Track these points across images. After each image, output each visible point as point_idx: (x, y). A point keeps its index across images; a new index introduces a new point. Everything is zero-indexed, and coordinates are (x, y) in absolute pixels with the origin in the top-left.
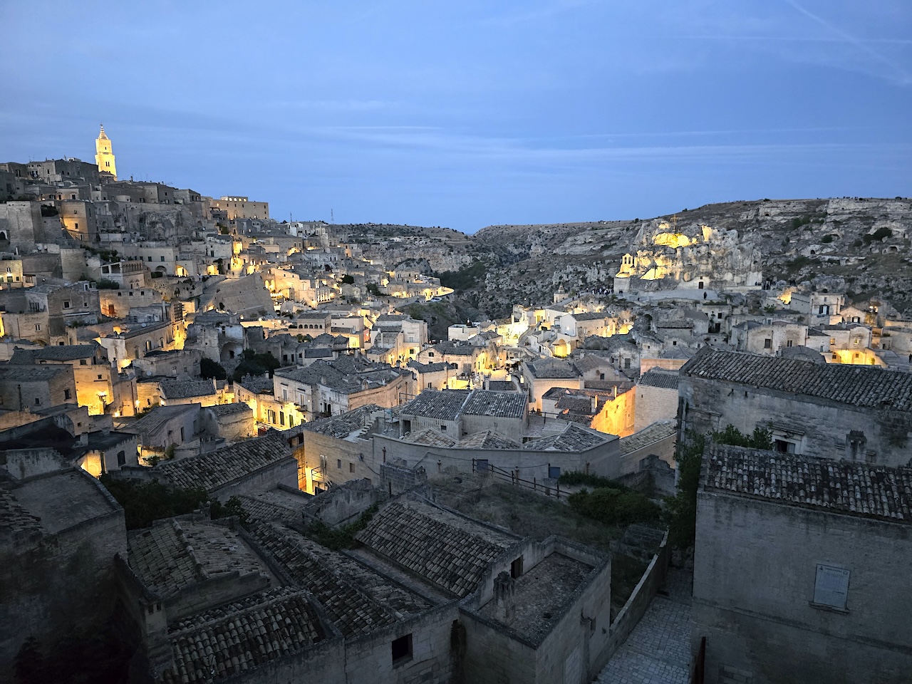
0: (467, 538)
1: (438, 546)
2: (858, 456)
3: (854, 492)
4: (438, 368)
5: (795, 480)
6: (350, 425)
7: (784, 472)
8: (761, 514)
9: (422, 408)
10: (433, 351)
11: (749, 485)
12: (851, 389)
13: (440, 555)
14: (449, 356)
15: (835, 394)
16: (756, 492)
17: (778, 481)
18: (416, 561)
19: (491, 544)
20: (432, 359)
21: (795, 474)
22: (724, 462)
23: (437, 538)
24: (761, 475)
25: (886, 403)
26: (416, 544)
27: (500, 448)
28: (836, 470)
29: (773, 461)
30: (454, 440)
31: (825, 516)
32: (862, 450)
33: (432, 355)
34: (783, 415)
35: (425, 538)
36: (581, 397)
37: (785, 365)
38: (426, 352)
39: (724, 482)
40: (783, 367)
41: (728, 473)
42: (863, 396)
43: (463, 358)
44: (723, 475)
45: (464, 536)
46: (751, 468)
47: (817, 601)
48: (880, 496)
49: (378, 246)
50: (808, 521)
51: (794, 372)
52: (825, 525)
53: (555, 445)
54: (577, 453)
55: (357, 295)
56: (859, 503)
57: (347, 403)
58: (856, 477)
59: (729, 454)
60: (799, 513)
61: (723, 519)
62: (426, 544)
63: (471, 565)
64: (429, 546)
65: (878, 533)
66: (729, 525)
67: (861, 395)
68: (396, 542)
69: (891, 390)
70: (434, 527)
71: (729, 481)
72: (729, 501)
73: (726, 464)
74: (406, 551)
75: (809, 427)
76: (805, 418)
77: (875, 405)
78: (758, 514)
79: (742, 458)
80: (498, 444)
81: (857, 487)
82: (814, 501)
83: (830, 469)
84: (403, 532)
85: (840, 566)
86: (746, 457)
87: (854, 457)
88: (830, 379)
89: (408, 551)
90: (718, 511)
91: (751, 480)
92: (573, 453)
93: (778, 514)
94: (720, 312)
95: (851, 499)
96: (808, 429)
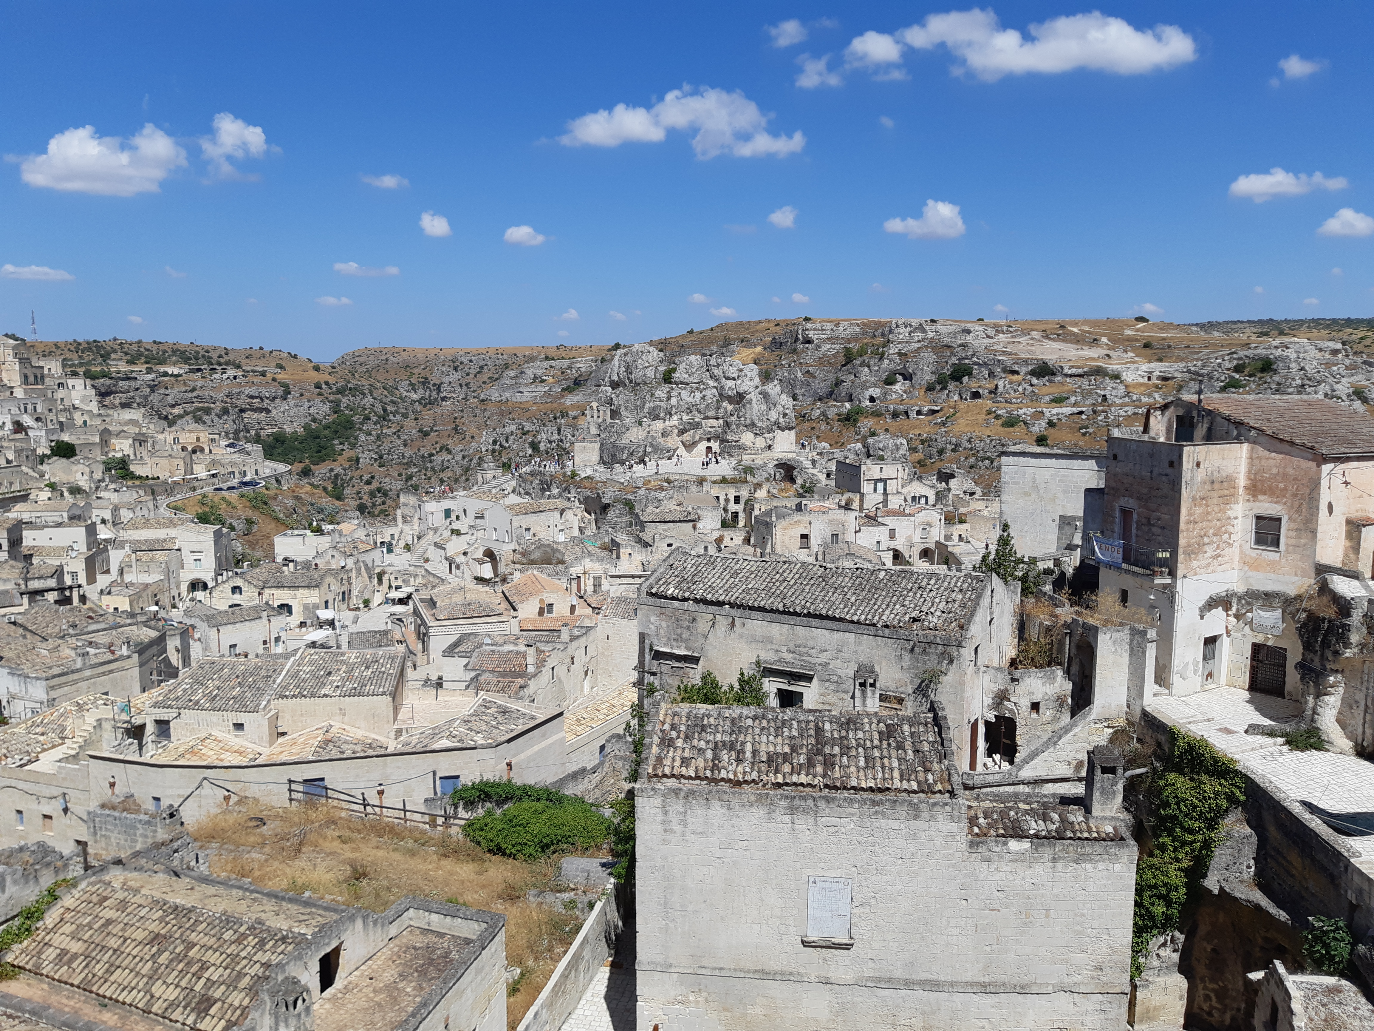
0: (235, 927)
1: (177, 951)
2: (869, 702)
3: (856, 757)
4: (249, 615)
5: (779, 749)
6: (41, 738)
7: (764, 738)
8: (729, 809)
9: (194, 692)
10: (239, 582)
11: (714, 764)
12: (872, 602)
13: (181, 966)
14: (273, 591)
15: (852, 611)
16: (723, 774)
17: (755, 753)
18: (133, 985)
19: (280, 930)
20: (237, 599)
21: (779, 739)
22: (679, 733)
23: (177, 935)
24: (732, 747)
25: (915, 620)
26: (134, 952)
27: (348, 754)
28: (835, 726)
29: (749, 722)
30: (260, 750)
31: (814, 799)
32: (874, 692)
33: (236, 590)
34: (784, 649)
35: (154, 939)
36: (511, 647)
37: (788, 572)
38: (226, 585)
39: (677, 763)
40: (785, 575)
41: (684, 749)
42: (887, 612)
43: (301, 592)
44: (679, 752)
45: (231, 925)
46: (719, 737)
47: (812, 936)
48: (890, 758)
49: (134, 384)
50: (792, 810)
51: (799, 582)
52: (816, 813)
53: (451, 736)
54: (490, 746)
55: (83, 483)
56: (862, 773)
57: (44, 697)
58: (860, 735)
59: (688, 718)
60: (780, 800)
61: (675, 826)
62: (154, 949)
63: (241, 975)
64: (160, 952)
65: (884, 816)
66: (683, 834)
67: (884, 611)
68: (94, 954)
69: (922, 600)
70: (172, 916)
71: (685, 762)
72: (683, 794)
73: (682, 735)
74: (112, 968)
75: (820, 665)
76: (814, 651)
77: (901, 624)
78: (725, 810)
79: (705, 722)
80: (344, 747)
81: (860, 750)
82: (803, 779)
83: (827, 726)
84: (108, 934)
85: (838, 873)
86: (712, 721)
87: (864, 705)
88: (846, 589)
89: (118, 967)
90: (666, 813)
91: (716, 757)
92: (483, 747)
93: (751, 804)
94: (737, 494)
95: (853, 769)
96: (819, 668)
